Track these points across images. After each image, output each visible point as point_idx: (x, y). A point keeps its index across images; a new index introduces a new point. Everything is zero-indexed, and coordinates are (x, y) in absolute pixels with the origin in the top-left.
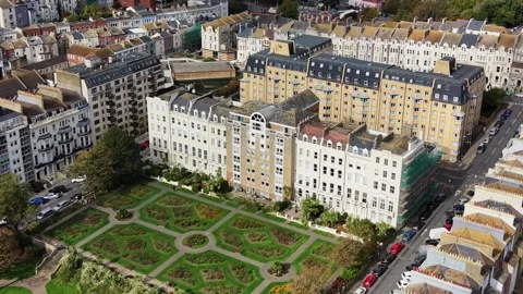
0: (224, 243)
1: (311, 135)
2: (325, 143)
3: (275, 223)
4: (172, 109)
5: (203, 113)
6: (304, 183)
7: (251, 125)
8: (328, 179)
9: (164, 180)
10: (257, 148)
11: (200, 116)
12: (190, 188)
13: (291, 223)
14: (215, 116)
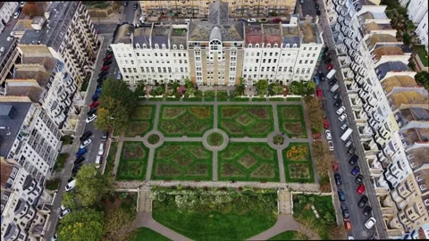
0: (231, 133)
1: (254, 43)
2: (265, 46)
3: (244, 103)
4: (135, 47)
5: (164, 45)
6: (248, 70)
7: (210, 48)
8: (266, 65)
9: (150, 96)
10: (216, 60)
11: (161, 47)
12: (174, 97)
13: (254, 100)
14: (174, 45)
